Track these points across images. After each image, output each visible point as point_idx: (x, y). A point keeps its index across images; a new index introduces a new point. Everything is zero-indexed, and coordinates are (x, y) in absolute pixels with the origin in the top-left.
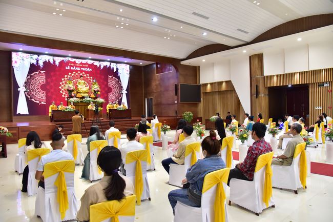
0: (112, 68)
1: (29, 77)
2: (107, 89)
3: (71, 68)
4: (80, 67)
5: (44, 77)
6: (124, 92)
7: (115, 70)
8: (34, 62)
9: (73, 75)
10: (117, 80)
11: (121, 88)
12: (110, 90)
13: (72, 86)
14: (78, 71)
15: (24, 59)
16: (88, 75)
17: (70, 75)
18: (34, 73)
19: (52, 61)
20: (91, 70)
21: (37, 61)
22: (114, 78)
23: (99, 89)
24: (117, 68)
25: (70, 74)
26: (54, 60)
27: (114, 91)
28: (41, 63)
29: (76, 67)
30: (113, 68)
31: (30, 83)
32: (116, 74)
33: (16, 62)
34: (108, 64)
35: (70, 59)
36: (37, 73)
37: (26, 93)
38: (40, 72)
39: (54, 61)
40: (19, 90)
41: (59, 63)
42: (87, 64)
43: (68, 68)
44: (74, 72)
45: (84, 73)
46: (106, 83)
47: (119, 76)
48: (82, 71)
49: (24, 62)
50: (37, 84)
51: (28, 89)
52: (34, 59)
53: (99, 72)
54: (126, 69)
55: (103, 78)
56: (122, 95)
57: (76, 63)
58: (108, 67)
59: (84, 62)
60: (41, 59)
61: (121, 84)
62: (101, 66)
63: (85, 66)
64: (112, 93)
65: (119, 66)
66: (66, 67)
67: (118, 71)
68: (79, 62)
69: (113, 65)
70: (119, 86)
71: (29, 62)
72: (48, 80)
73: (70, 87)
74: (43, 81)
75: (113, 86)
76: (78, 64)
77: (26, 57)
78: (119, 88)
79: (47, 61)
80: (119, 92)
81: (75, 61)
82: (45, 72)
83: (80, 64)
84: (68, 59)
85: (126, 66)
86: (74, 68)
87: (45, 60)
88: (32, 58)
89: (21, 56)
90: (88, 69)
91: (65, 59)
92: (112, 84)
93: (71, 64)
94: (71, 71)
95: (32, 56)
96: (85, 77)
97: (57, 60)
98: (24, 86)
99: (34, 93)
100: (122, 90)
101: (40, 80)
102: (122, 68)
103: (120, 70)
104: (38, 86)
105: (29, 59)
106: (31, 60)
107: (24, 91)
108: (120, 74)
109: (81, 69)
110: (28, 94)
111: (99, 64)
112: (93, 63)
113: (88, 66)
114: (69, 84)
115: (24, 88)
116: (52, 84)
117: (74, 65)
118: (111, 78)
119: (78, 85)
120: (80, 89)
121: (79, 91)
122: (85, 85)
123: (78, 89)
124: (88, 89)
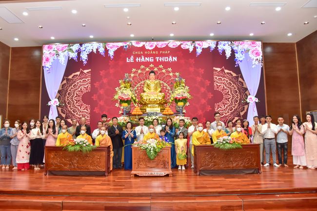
0: (220, 51)
1: (65, 82)
2: (210, 96)
3: (137, 60)
4: (154, 56)
5: (89, 80)
6: (252, 99)
7: (228, 54)
8: (74, 55)
9: (139, 71)
10: (234, 75)
11: (244, 91)
12: (218, 97)
13: (128, 93)
14: (150, 63)
15: (60, 52)
16: (170, 69)
18: (73, 74)
19: (102, 50)
20: (175, 59)
21: (79, 52)
22: (226, 71)
23: (187, 95)
24: (233, 52)
25: (134, 70)
26: (106, 49)
27: (227, 99)
28: (84, 57)
29: (146, 56)
30: (224, 52)
31: (67, 91)
32: (231, 63)
33: (47, 60)
34: (212, 44)
35: (134, 43)
36: (78, 73)
37: (60, 109)
38: (82, 72)
39: (106, 51)
40: (49, 104)
41: (115, 52)
42: (167, 48)
44: (142, 67)
45: (161, 66)
46: (208, 83)
47: (238, 67)
48: (156, 64)
49: (59, 58)
50: (77, 94)
51: (61, 103)
52: (73, 52)
53: (192, 61)
54: (254, 50)
55: (203, 73)
56: (246, 107)
57: (147, 48)
58: (212, 49)
59: (161, 46)
60: (84, 49)
61: (244, 83)
62: (197, 50)
63: (163, 52)
64: (223, 103)
65: (237, 46)
66: (127, 58)
67: (236, 56)
68: (152, 46)
69: (224, 45)
70: (238, 89)
71: (65, 56)
72: (95, 84)
73: (126, 94)
74: (86, 86)
75: (225, 88)
76: (150, 51)
77: (62, 50)
78: (240, 93)
79: (95, 51)
80: (241, 100)
81: (144, 45)
82: (90, 72)
83: (153, 50)
84: (130, 44)
85: (253, 45)
86: (141, 58)
87: (91, 51)
88: (71, 49)
89: (56, 49)
90: (169, 58)
91: (125, 45)
92: (224, 84)
93: (136, 53)
94: (137, 65)
95: (71, 48)
96: (164, 73)
97: (111, 48)
98: (57, 97)
99: (71, 109)
100: (247, 96)
101: (81, 85)
102: (243, 50)
103: (241, 54)
104: (79, 96)
105: (67, 51)
106: (70, 53)
107: (57, 106)
108: (241, 61)
109: (155, 60)
110: (62, 110)
111: (193, 45)
112: (180, 45)
113: (169, 52)
114: (125, 88)
115: (57, 100)
116: (101, 92)
117: (142, 53)
118: (219, 72)
119: (145, 89)
120: (145, 98)
121: (142, 101)
122: (160, 89)
123: (141, 98)
124: (164, 97)
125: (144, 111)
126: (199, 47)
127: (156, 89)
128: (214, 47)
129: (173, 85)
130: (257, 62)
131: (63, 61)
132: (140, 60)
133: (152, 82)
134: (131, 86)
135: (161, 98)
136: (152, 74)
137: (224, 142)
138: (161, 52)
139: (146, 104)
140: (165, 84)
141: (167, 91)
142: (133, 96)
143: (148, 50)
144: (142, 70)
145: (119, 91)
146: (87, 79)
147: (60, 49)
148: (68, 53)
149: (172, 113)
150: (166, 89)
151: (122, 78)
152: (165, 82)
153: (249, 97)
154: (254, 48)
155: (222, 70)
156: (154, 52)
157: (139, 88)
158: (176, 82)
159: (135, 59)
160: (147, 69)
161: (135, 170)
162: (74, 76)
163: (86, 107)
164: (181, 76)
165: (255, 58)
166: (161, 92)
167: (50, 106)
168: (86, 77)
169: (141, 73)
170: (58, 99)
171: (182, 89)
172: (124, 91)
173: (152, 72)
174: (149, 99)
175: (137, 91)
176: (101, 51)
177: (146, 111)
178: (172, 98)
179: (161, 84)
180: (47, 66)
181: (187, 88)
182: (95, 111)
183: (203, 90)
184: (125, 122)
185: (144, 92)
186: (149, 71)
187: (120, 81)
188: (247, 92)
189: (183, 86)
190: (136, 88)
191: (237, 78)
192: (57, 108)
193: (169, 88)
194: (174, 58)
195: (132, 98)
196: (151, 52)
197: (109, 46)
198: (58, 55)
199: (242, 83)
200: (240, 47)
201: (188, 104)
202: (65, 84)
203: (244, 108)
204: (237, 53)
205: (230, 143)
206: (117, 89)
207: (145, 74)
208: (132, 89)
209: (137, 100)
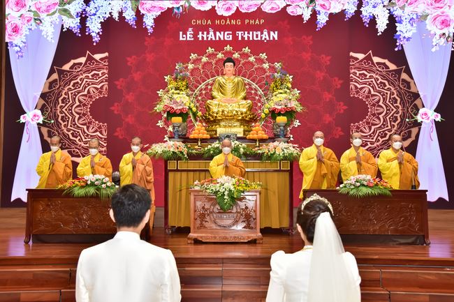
0: (366, 20)
1: (55, 76)
2: (342, 108)
3: (200, 36)
4: (234, 29)
5: (103, 73)
6: (428, 116)
7: (382, 25)
8: (73, 23)
9: (204, 59)
10: (392, 67)
11: (412, 99)
12: (358, 110)
13: (183, 100)
14: (225, 43)
15: (43, 16)
16: (263, 56)
17: (195, 62)
18: (72, 62)
19: (130, 15)
20: (275, 35)
21: (83, 18)
22: (376, 59)
23: (295, 105)
24: (392, 20)
25: (193, 56)
26: (138, 12)
27: (377, 115)
28: (94, 27)
29: (218, 29)
30: (373, 20)
31: (59, 95)
33: (16, 30)
34: (348, 5)
35: (194, 3)
36: (82, 60)
37: (45, 130)
38: (90, 59)
39: (139, 17)
40: (22, 120)
41: (156, 20)
43: (189, 36)
44: (210, 50)
45: (247, 50)
46: (338, 83)
47: (402, 52)
48: (238, 44)
49: (41, 28)
50: (79, 101)
51: (49, 118)
52: (71, 16)
53: (308, 40)
54: (438, 16)
55: (328, 63)
56: (414, 131)
57: (219, 14)
58: (349, 16)
59: (248, 9)
60: (93, 12)
61: (412, 84)
62: (319, 17)
63: (252, 22)
64: (368, 123)
65: (403, 8)
66: (181, 33)
67: (398, 29)
68: (228, 9)
69: (374, 7)
70: (400, 94)
71: (55, 24)
72: (117, 83)
73: (178, 100)
74: (99, 87)
75: (373, 93)
76: (225, 18)
77: (47, 11)
78: (403, 103)
79: (116, 16)
80: (403, 117)
81: (214, 7)
82: (106, 58)
83: (231, 17)
84: (187, 5)
85: (438, 5)
86: (208, 33)
87: (108, 15)
88: (65, 10)
89: (33, 9)
90: (262, 33)
91: (175, 6)
92: (370, 84)
93: (199, 22)
94: (200, 47)
95: (67, 7)
96: (251, 64)
97: (149, 11)
98: (40, 107)
99: (69, 130)
100: (418, 110)
101: (89, 85)
102: (415, 17)
103: (409, 25)
104: (84, 105)
105: (57, 14)
106: (64, 18)
107: (38, 124)
108: (408, 39)
109: (235, 37)
110: (49, 132)
111: (310, 8)
112: (285, 8)
113: (262, 21)
114: (176, 89)
115: (39, 112)
116: (130, 98)
117: (209, 22)
118: (362, 61)
119: (215, 93)
120: (215, 109)
121: (209, 114)
122: (243, 94)
123: (208, 108)
124: (250, 108)
125: (213, 133)
126: (322, 11)
127: (236, 92)
128: (353, 11)
129: (268, 85)
130: (443, 40)
131: (50, 34)
132: (205, 36)
133: (229, 79)
134: (187, 87)
135: (244, 110)
136: (229, 65)
137: (358, 184)
138: (247, 21)
139: (216, 122)
140: (254, 85)
141: (257, 98)
142: (192, 105)
143: (222, 17)
144: (209, 56)
145: (165, 96)
146: (100, 73)
147: (44, 8)
148: (60, 17)
149: (265, 136)
150: (256, 94)
151: (171, 71)
152: (253, 80)
153: (422, 111)
154: (439, 12)
155: (368, 59)
156: (233, 22)
157: (204, 92)
158: (274, 80)
159: (195, 35)
160: (220, 56)
161: (195, 232)
162: (75, 64)
163: (100, 128)
164: (286, 70)
165: (439, 32)
166: (245, 98)
167: (24, 124)
168: (99, 69)
169: (208, 62)
170: (42, 110)
171: (286, 92)
172: (175, 96)
173: (230, 60)
174: (223, 111)
175: (200, 98)
176: (127, 17)
177: (216, 134)
178: (266, 111)
179: (245, 85)
180: (15, 42)
181: (297, 92)
182: (116, 134)
183: (327, 96)
184: (176, 151)
185: (213, 98)
186: (222, 59)
187: (167, 78)
188: (417, 102)
189: (288, 88)
190: (197, 91)
191: (398, 72)
192: (39, 129)
193: (260, 92)
194: (272, 33)
195: (190, 109)
196: (228, 22)
197: (145, 6)
198: (38, 20)
199: (408, 83)
200: (408, 9)
201: (297, 123)
202: (56, 80)
203: (410, 132)
204: (400, 22)
205: (367, 186)
206: (160, 93)
207: (216, 64)
208: (190, 93)
209: (200, 113)
